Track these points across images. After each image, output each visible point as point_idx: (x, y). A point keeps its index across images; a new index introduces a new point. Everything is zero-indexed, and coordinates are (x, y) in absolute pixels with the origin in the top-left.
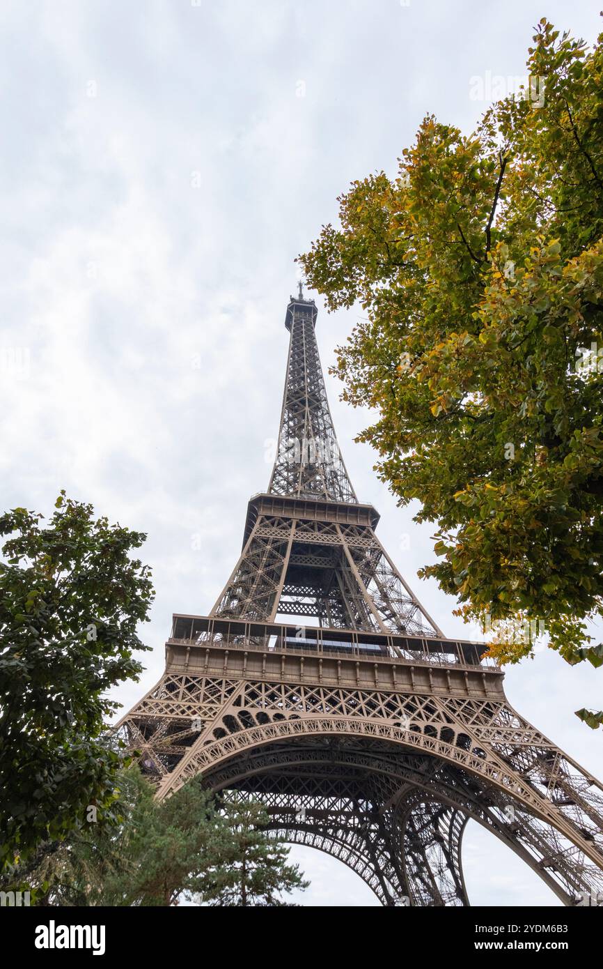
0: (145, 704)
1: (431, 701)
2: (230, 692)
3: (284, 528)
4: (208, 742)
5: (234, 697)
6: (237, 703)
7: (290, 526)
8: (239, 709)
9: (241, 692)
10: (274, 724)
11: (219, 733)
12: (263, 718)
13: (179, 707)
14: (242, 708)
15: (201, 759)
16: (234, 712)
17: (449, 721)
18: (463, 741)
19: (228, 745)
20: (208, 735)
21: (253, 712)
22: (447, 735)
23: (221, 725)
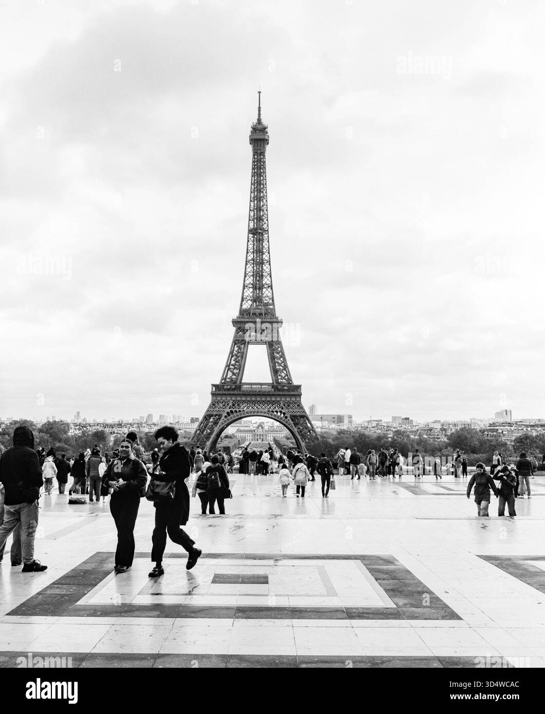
0: (209, 410)
1: (280, 403)
2: (228, 405)
5: (229, 407)
6: (230, 408)
8: (230, 410)
9: (231, 404)
10: (238, 413)
11: (226, 417)
12: (236, 411)
13: (216, 410)
14: (231, 409)
15: (222, 423)
19: (228, 420)
20: (223, 418)
21: (234, 410)
22: (280, 412)
23: (226, 414)
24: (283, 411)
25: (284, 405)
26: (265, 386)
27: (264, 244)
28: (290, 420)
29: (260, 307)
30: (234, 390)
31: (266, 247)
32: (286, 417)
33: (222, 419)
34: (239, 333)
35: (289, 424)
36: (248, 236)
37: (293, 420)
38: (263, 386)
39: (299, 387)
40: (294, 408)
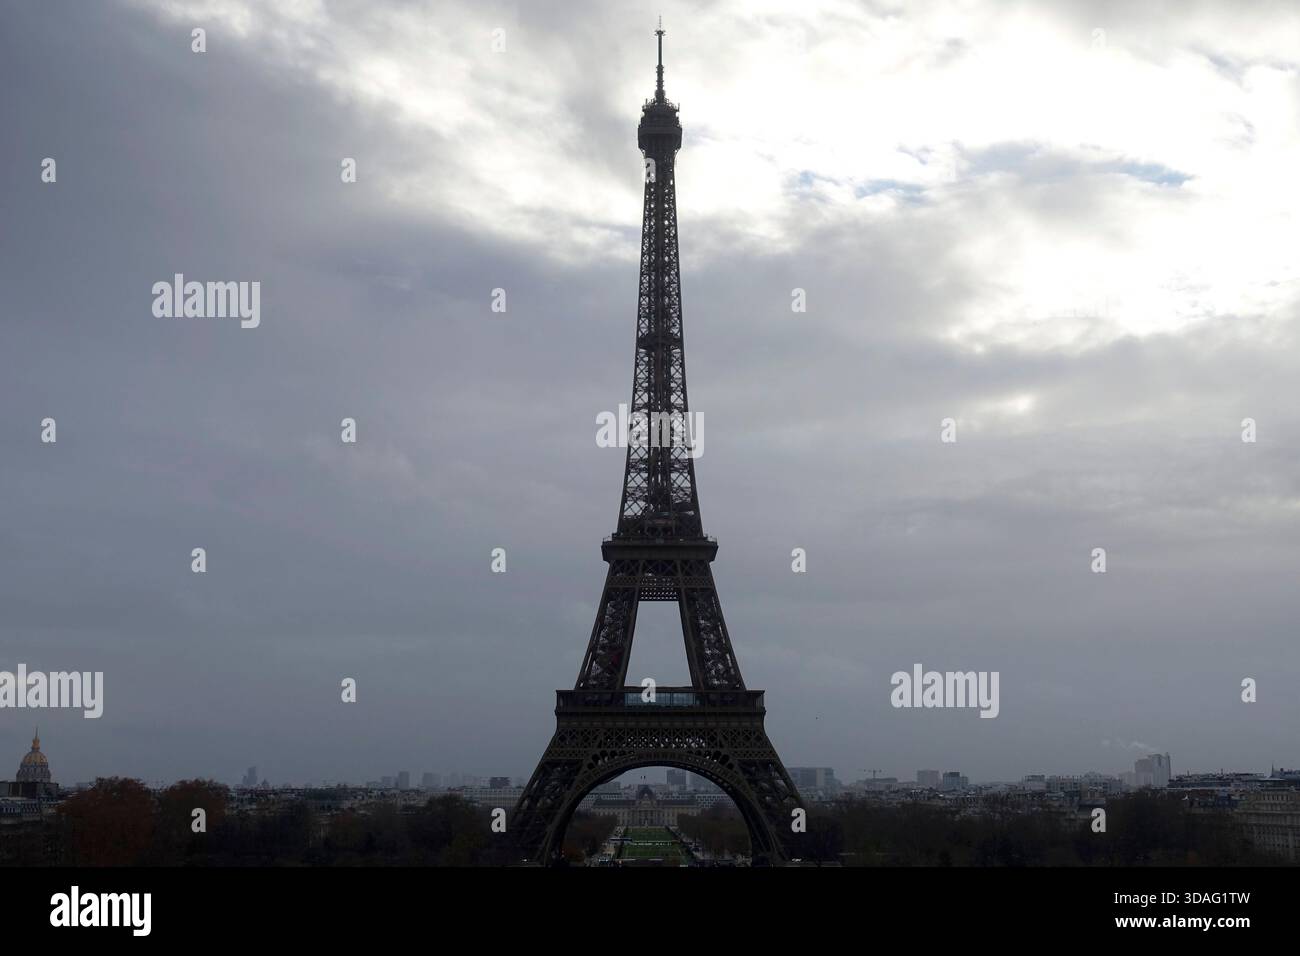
0: (550, 752)
1: (715, 733)
2: (595, 738)
3: (632, 573)
4: (585, 772)
5: (597, 744)
6: (599, 746)
7: (637, 569)
9: (602, 738)
10: (620, 757)
11: (590, 766)
13: (568, 752)
15: (583, 782)
16: (598, 752)
17: (721, 746)
18: (726, 758)
19: (594, 773)
20: (585, 768)
21: (609, 751)
22: (717, 755)
24: (724, 752)
25: (726, 739)
26: (680, 695)
27: (673, 370)
28: (741, 774)
29: (666, 514)
30: (609, 702)
31: (678, 375)
32: (731, 766)
33: (581, 772)
34: (616, 573)
35: (739, 782)
36: (637, 353)
37: (745, 771)
38: (675, 695)
39: (760, 694)
40: (748, 744)
